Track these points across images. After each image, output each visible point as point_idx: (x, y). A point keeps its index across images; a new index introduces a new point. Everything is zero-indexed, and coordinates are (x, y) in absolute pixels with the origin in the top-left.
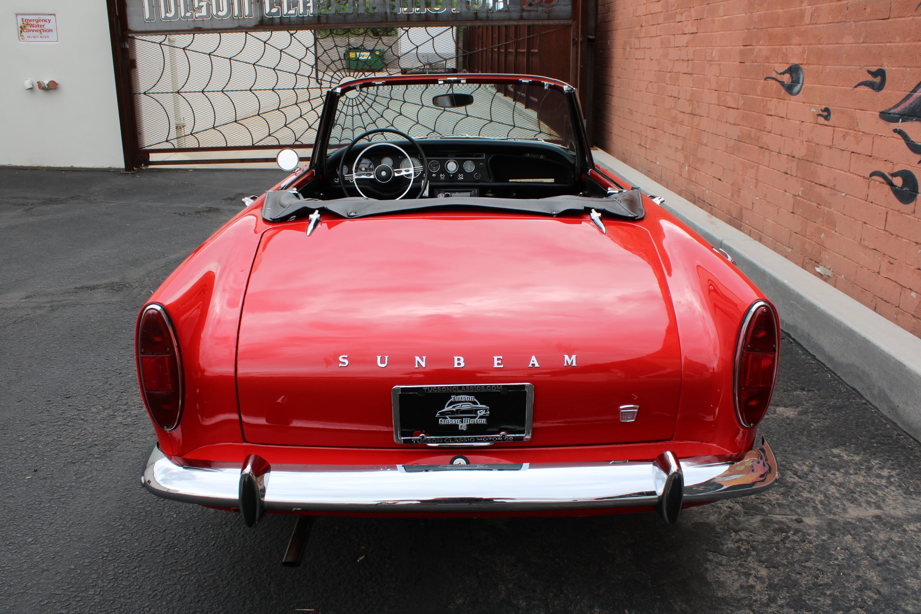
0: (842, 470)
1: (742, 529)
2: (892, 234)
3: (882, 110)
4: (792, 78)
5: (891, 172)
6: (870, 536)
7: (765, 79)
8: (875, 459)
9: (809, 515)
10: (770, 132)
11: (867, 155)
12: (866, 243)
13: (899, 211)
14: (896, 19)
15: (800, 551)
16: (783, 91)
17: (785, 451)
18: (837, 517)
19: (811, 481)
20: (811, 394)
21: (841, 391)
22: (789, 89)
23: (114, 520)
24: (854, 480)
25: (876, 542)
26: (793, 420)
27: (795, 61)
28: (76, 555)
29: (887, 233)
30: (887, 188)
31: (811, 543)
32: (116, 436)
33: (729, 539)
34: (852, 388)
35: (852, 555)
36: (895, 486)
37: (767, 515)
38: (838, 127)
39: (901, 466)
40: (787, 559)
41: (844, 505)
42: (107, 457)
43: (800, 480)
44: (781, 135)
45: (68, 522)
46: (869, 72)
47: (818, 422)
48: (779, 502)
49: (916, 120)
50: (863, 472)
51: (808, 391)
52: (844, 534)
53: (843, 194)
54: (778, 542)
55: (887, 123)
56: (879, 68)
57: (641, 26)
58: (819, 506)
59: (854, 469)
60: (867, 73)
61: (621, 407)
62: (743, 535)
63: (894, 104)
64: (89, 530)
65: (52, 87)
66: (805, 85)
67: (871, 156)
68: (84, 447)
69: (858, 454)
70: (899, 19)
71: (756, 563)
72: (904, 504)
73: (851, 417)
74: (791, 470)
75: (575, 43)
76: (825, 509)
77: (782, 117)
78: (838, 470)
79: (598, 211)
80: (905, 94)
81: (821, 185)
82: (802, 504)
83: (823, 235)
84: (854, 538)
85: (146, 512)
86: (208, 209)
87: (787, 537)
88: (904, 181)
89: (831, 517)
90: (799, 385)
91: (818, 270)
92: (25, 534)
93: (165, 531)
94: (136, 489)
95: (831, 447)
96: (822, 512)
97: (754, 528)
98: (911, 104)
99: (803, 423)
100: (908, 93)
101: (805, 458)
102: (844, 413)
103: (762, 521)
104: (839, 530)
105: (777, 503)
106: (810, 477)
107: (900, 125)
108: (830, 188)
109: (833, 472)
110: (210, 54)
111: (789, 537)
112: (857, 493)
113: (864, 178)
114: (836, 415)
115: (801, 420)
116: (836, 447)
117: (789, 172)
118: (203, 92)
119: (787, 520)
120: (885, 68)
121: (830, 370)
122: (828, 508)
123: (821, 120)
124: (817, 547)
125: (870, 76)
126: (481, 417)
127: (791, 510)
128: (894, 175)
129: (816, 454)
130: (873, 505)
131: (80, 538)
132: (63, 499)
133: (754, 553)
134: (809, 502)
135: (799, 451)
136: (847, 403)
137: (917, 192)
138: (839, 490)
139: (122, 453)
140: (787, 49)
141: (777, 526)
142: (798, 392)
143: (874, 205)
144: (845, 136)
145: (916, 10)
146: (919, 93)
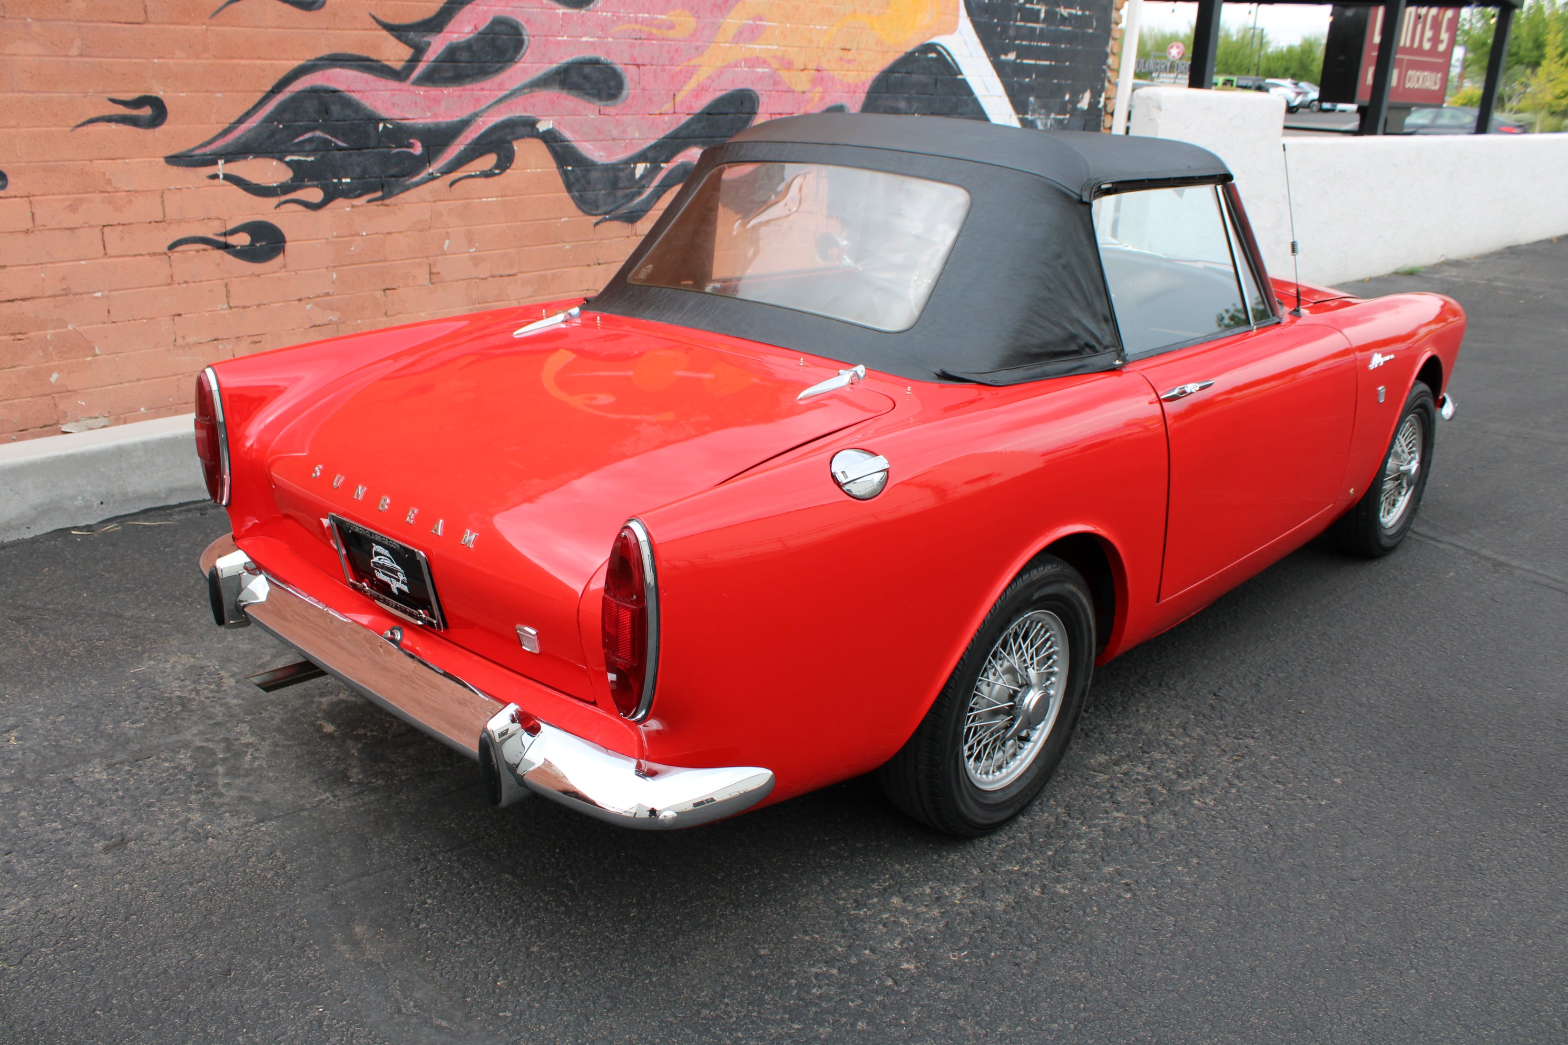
2: (244, 307)
3: (174, 152)
5: (224, 231)
11: (150, 223)
12: (192, 339)
13: (253, 274)
14: (167, 26)
29: (234, 310)
30: (219, 254)
38: (44, 195)
46: (113, 101)
49: (255, 157)
53: (99, 294)
55: (188, 169)
56: (143, 94)
60: (111, 103)
63: (200, 142)
67: (163, 221)
70: (172, 27)
80: (219, 129)
81: (12, 301)
83: (54, 377)
88: (252, 235)
98: (239, 138)
100: (227, 126)
107: (221, 167)
108: (48, 297)
113: (153, 254)
120: (161, 95)
125: (121, 107)
128: (228, 233)
137: (285, 242)
143: (192, 285)
144: (73, 208)
145: (211, 18)
146: (253, 122)
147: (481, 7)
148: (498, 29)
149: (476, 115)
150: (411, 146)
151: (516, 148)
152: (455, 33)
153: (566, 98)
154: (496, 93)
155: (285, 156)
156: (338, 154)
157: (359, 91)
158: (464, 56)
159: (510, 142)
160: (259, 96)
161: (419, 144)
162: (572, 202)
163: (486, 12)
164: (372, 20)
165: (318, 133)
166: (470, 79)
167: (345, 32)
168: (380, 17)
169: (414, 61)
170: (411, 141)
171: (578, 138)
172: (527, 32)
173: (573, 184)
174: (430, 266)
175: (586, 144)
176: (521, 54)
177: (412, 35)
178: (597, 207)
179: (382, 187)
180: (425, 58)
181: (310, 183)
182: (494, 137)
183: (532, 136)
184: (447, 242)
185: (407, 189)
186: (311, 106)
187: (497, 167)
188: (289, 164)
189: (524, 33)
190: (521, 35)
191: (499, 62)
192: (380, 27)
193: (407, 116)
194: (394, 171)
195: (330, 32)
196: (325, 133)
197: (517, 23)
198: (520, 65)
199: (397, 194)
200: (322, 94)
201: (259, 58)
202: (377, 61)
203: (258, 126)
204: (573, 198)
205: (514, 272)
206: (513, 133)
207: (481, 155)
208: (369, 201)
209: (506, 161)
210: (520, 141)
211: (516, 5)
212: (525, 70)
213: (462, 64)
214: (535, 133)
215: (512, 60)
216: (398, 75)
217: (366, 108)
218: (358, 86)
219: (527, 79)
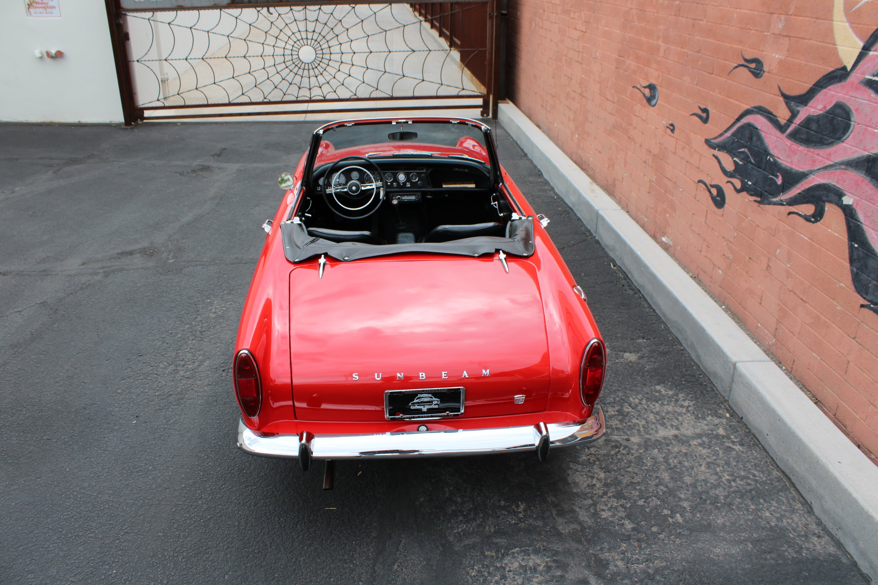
0: (660, 402)
1: (593, 446)
2: (709, 227)
3: (707, 138)
4: (651, 93)
5: (711, 184)
6: (669, 450)
7: (633, 87)
8: (682, 393)
9: (634, 436)
10: (635, 128)
11: (696, 167)
12: (694, 228)
13: (714, 212)
14: (717, 76)
15: (625, 461)
16: (645, 101)
17: (626, 388)
18: (651, 436)
19: (639, 411)
20: (648, 341)
21: (668, 339)
22: (649, 100)
23: (200, 452)
24: (666, 409)
25: (672, 453)
26: (634, 363)
27: (653, 81)
28: (183, 478)
29: (706, 225)
30: (708, 193)
31: (632, 455)
32: (183, 387)
33: (583, 454)
34: (676, 337)
35: (656, 462)
36: (691, 414)
37: (608, 436)
38: (679, 140)
39: (697, 399)
40: (617, 466)
41: (657, 428)
42: (182, 404)
43: (632, 410)
44: (642, 133)
45: (171, 454)
46: (700, 108)
47: (650, 365)
48: (617, 426)
49: (725, 152)
50: (673, 404)
51: (647, 339)
52: (654, 449)
53: (681, 190)
54: (613, 455)
55: (709, 148)
56: (705, 107)
57: (544, 10)
58: (642, 429)
59: (668, 401)
60: (698, 108)
61: (515, 397)
62: (592, 450)
63: (713, 137)
64: (186, 460)
65: (59, 55)
66: (659, 102)
67: (698, 168)
68: (164, 397)
69: (672, 390)
71: (598, 469)
72: (693, 427)
73: (672, 361)
74: (628, 403)
75: (491, 18)
76: (644, 431)
77: (643, 120)
78: (657, 402)
79: (504, 252)
80: (720, 132)
81: (667, 178)
82: (630, 428)
83: (667, 215)
84: (659, 451)
85: (219, 445)
86: (201, 167)
87: (619, 451)
88: (717, 192)
89: (648, 436)
90: (641, 335)
91: (664, 239)
92: (146, 464)
93: (234, 459)
94: (207, 429)
95: (656, 385)
96: (642, 433)
97: (600, 445)
98: (723, 140)
99: (640, 366)
100: (722, 132)
101: (638, 393)
102: (668, 357)
103: (605, 440)
104: (651, 445)
105: (616, 427)
106: (639, 408)
107: (716, 152)
108: (673, 182)
109: (654, 403)
110: (191, 28)
111: (620, 451)
112: (666, 419)
113: (694, 182)
114: (662, 359)
115: (639, 363)
116: (658, 384)
117: (647, 162)
118: (186, 59)
119: (620, 439)
120: (709, 109)
121: (664, 322)
122: (647, 430)
123: (669, 131)
124: (636, 458)
125: (700, 110)
126: (435, 405)
127: (624, 432)
128: (713, 186)
129: (645, 390)
130: (674, 427)
131: (182, 466)
132: (162, 438)
133: (598, 463)
134: (635, 426)
135: (634, 388)
136: (670, 349)
137: (725, 203)
138: (655, 417)
139: (191, 401)
140: (648, 70)
141: (614, 444)
142: (640, 340)
143: (700, 203)
144: (683, 148)
145: (728, 75)
146: (729, 134)
147: (831, 92)
148: (838, 111)
149: (811, 172)
150: (777, 176)
151: (826, 209)
152: (813, 108)
153: (867, 185)
154: (826, 160)
155: (734, 157)
156: (750, 166)
157: (765, 132)
158: (814, 126)
159: (824, 202)
160: (733, 120)
161: (780, 178)
162: (850, 275)
163: (832, 96)
164: (778, 89)
165: (746, 150)
166: (813, 145)
167: (767, 94)
168: (782, 88)
169: (790, 121)
170: (778, 174)
171: (867, 224)
172: (855, 118)
173: (855, 260)
174: (769, 259)
175: (872, 231)
176: (846, 136)
177: (792, 104)
178: (867, 294)
179: (760, 195)
180: (794, 122)
181: (738, 176)
182: (817, 193)
183: (837, 205)
184: (779, 250)
185: (770, 203)
186: (747, 133)
187: (813, 216)
188: (735, 162)
189: (852, 119)
190: (850, 120)
191: (832, 138)
192: (780, 95)
193: (780, 157)
194: (767, 188)
195: (762, 92)
196: (749, 151)
197: (850, 109)
198: (844, 144)
199: (766, 204)
200: (752, 128)
201: (737, 100)
202: (774, 116)
203: (730, 137)
204: (852, 271)
205: (804, 299)
206: (827, 196)
207: (807, 202)
208: (755, 201)
209: (818, 216)
210: (831, 205)
211: (853, 95)
212: (845, 149)
213: (812, 132)
214: (840, 204)
215: (839, 139)
216: (782, 128)
217: (765, 144)
218: (764, 129)
219: (845, 158)
